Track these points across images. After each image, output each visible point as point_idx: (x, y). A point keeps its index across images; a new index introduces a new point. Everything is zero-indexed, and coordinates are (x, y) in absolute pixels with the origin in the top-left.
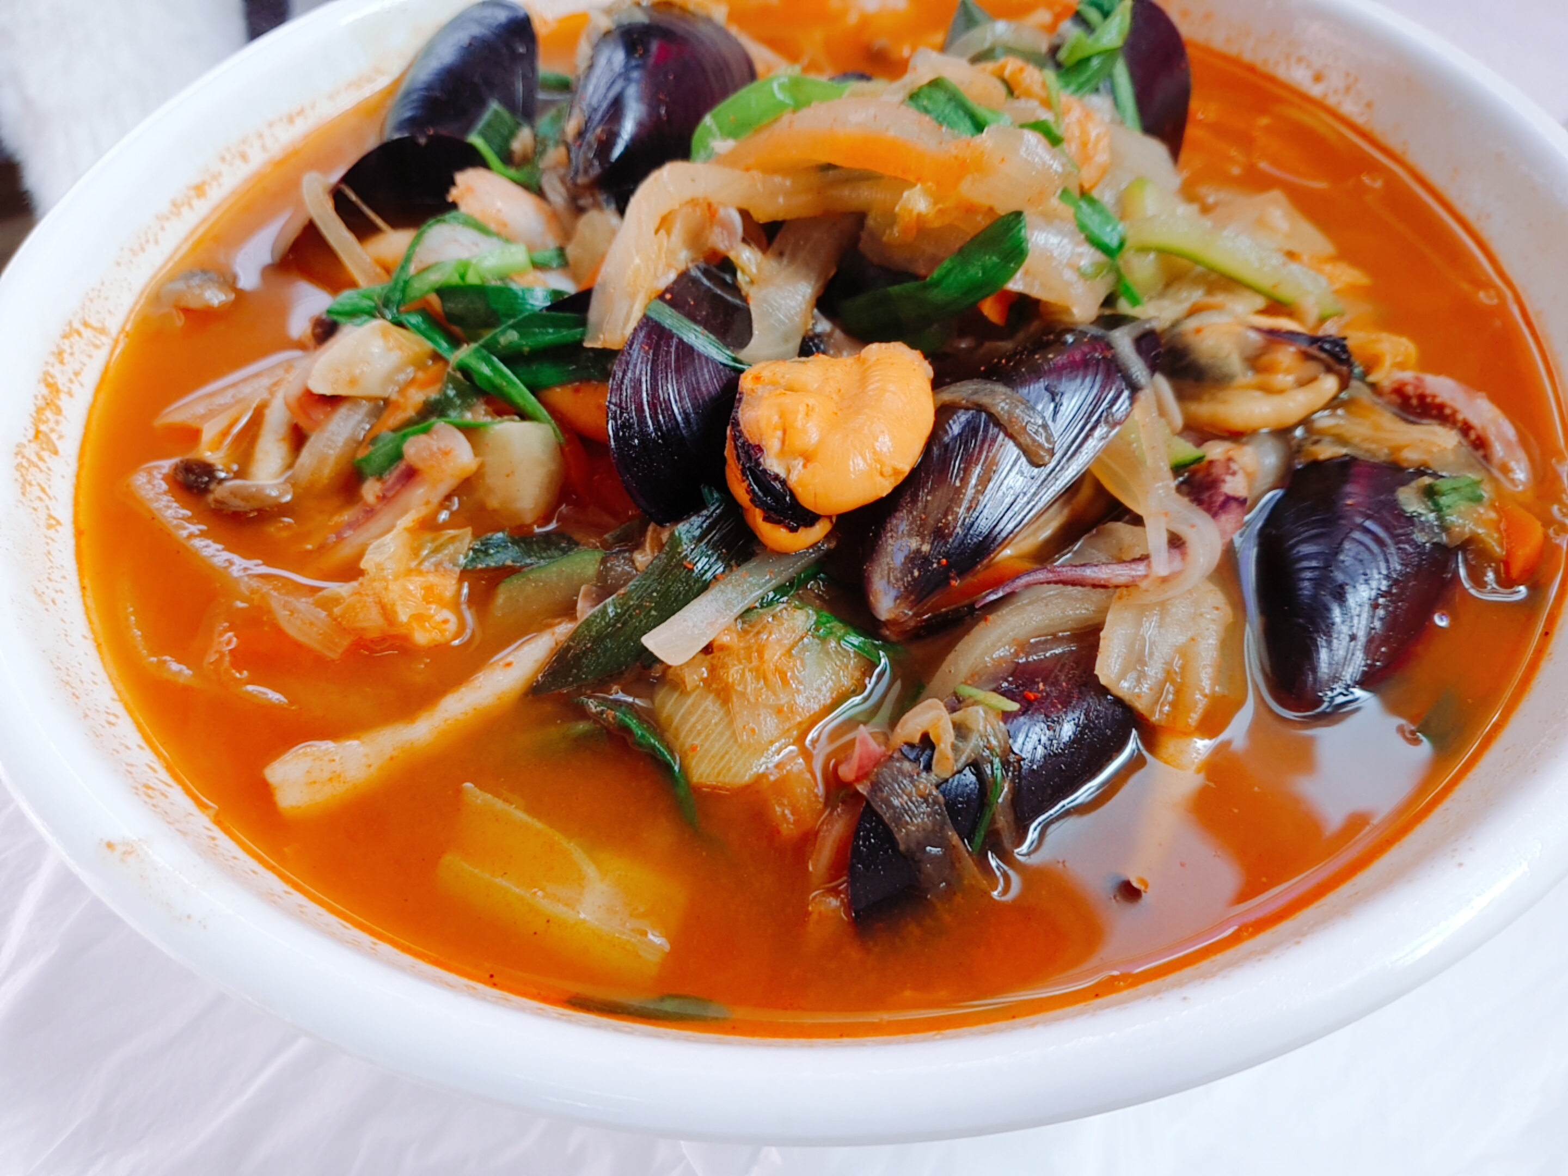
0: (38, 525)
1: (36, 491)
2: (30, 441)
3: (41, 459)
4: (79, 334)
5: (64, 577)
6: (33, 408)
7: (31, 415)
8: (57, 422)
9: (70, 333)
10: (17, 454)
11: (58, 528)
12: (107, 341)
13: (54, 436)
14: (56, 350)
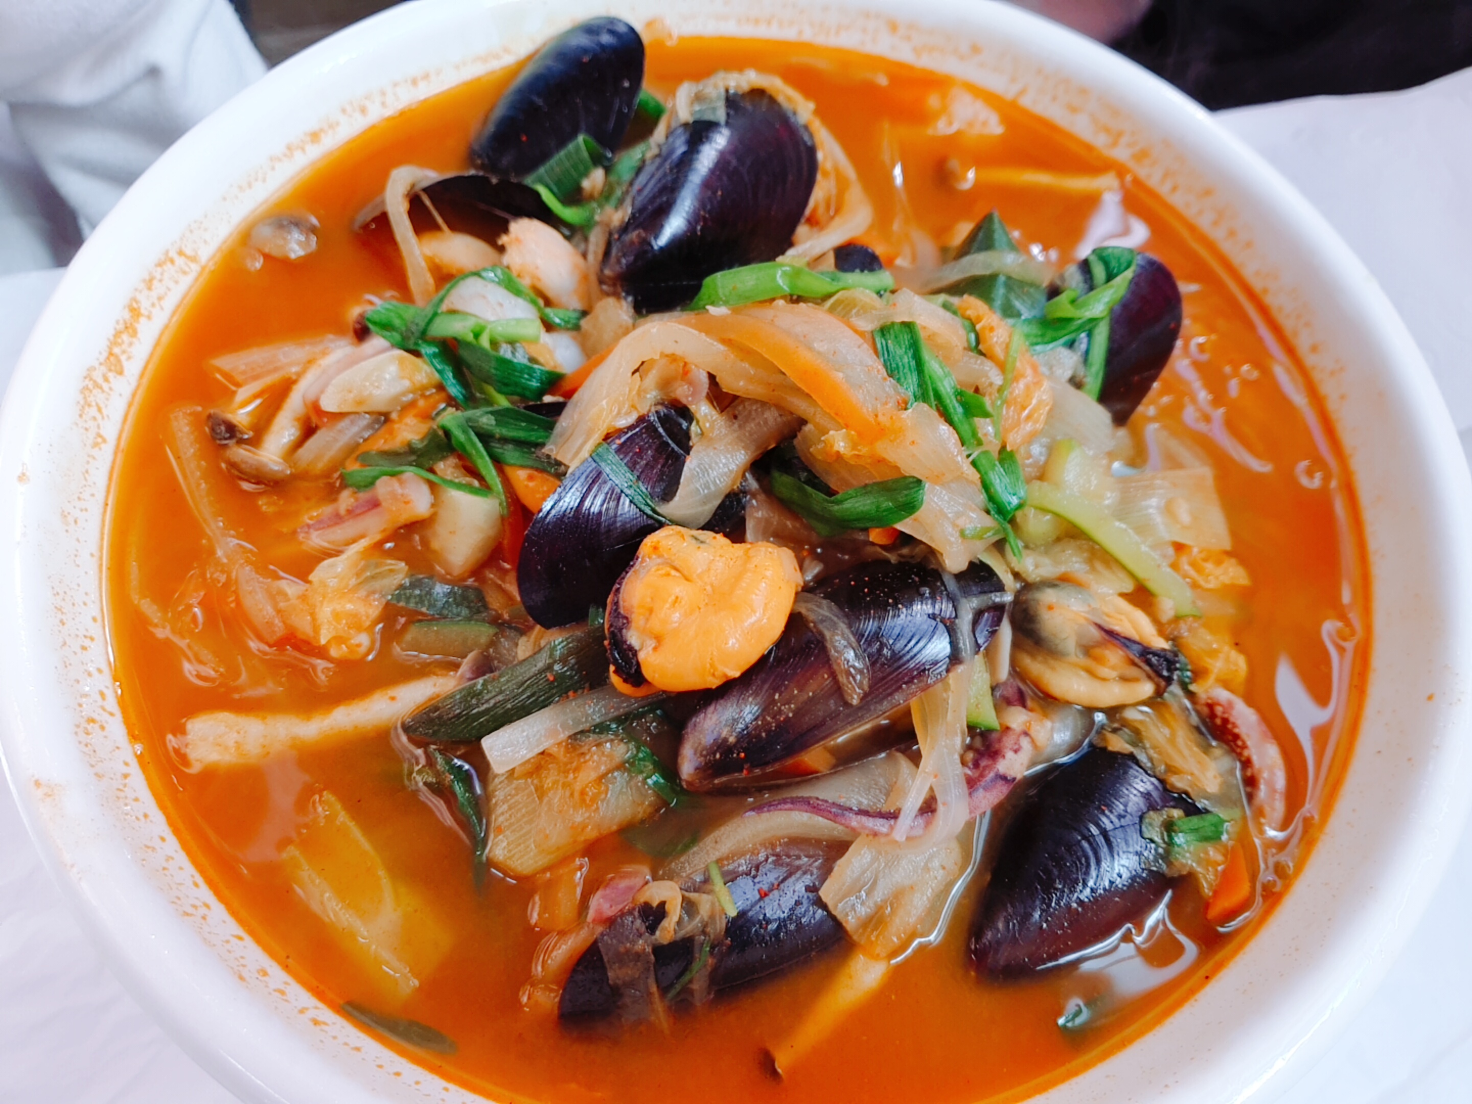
0: (85, 445)
1: (93, 411)
2: (101, 364)
3: (106, 380)
4: (172, 261)
5: (93, 495)
6: (112, 332)
7: (109, 340)
8: (131, 344)
9: (166, 260)
10: (85, 378)
11: (103, 446)
12: (195, 268)
13: (123, 358)
14: (147, 277)
